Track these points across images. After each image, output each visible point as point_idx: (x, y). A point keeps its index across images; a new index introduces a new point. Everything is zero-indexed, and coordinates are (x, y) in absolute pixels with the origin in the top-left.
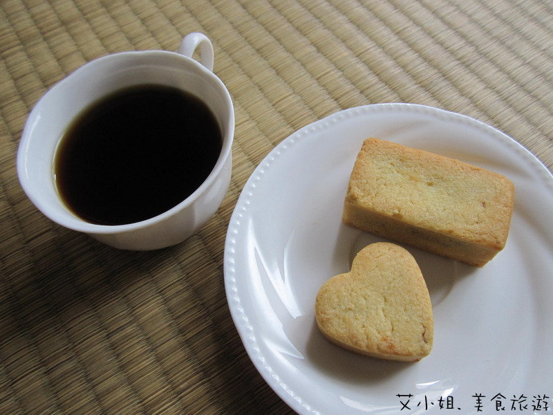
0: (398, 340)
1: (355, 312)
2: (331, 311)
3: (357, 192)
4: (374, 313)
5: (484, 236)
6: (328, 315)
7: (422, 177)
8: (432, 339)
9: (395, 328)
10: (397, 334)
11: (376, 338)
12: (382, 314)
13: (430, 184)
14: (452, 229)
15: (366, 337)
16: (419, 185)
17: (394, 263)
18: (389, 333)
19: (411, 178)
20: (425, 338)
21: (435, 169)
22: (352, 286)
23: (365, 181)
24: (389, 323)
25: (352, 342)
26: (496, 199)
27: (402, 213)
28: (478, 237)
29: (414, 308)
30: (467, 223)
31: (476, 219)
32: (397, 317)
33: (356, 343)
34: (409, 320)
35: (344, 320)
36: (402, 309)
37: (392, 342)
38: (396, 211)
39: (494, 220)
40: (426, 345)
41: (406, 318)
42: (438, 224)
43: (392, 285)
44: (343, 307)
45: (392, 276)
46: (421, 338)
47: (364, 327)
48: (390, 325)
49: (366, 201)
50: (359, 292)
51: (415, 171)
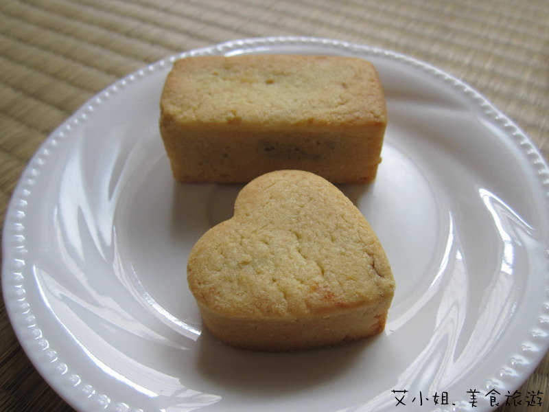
0: (335, 283)
1: (254, 265)
2: (214, 276)
3: (172, 109)
4: (285, 257)
5: (357, 114)
6: (210, 283)
7: (257, 77)
8: (389, 268)
9: (327, 268)
10: (333, 275)
11: (299, 290)
12: (299, 256)
13: (270, 82)
14: (311, 117)
15: (282, 295)
16: (255, 86)
17: (295, 187)
18: (319, 278)
19: (243, 81)
20: (379, 269)
21: (271, 66)
22: (241, 231)
23: (181, 96)
24: (314, 264)
25: (262, 311)
26: (358, 77)
27: (240, 114)
28: (349, 117)
29: (345, 233)
30: (329, 107)
31: (339, 100)
32: (324, 251)
33: (269, 311)
34: (343, 251)
35: (240, 282)
36: (328, 240)
37: (329, 290)
38: (231, 115)
39: (363, 96)
40: (383, 280)
41: (338, 250)
42: (293, 115)
43: (302, 214)
44: (234, 264)
45: (299, 203)
46: (371, 271)
47: (274, 281)
48: (317, 268)
49: (185, 115)
50: (253, 236)
51: (247, 74)
